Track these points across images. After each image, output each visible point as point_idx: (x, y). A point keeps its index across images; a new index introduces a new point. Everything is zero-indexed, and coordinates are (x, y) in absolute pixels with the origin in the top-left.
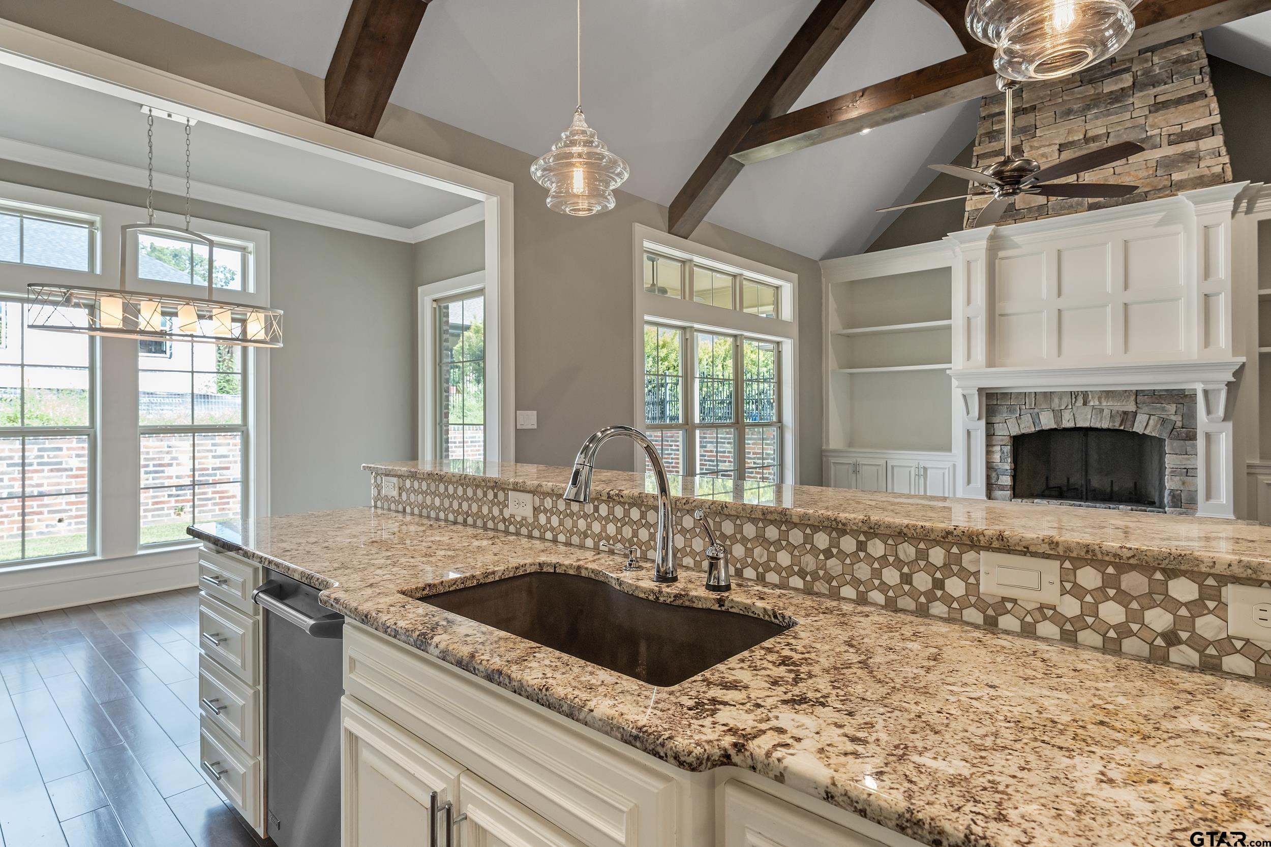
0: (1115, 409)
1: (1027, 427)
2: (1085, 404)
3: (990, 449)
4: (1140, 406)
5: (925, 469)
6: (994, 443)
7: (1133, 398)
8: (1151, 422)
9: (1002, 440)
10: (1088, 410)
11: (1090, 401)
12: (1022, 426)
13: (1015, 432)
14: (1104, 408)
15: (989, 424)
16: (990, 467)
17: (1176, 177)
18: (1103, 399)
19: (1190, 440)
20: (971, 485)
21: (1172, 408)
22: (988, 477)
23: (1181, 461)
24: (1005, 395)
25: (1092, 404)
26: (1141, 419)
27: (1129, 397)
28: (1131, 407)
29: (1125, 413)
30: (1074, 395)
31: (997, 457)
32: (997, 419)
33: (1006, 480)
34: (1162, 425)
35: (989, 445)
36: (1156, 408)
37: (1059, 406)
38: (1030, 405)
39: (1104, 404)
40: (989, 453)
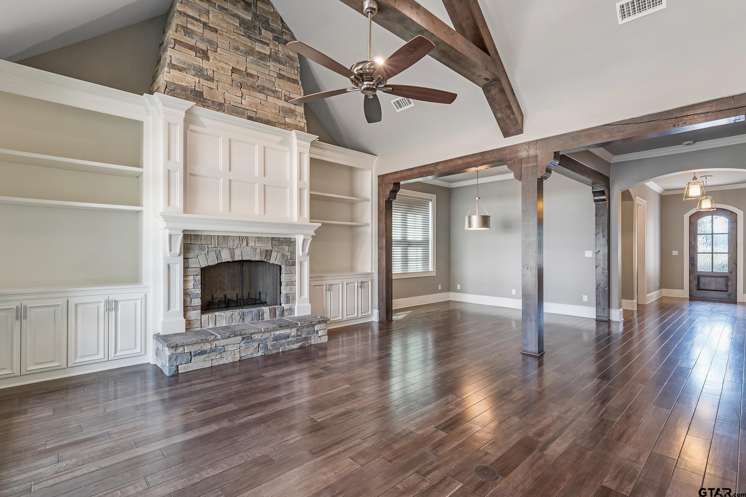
0: (262, 248)
1: (212, 261)
2: (247, 245)
3: (186, 279)
4: (273, 247)
5: (116, 302)
6: (189, 273)
7: (271, 242)
8: (278, 256)
9: (195, 271)
10: (249, 248)
11: (249, 243)
12: (209, 260)
13: (204, 264)
14: (257, 247)
15: (186, 259)
16: (186, 293)
17: (288, 120)
18: (256, 242)
19: (293, 265)
20: (171, 310)
21: (286, 248)
22: (185, 301)
23: (290, 278)
24: (197, 236)
25: (250, 245)
26: (274, 254)
27: (269, 241)
28: (270, 248)
29: (267, 251)
30: (241, 238)
31: (191, 285)
32: (191, 255)
33: (197, 302)
34: (283, 258)
35: (185, 275)
36: (280, 248)
37: (233, 246)
38: (215, 245)
39: (257, 245)
40: (185, 282)
